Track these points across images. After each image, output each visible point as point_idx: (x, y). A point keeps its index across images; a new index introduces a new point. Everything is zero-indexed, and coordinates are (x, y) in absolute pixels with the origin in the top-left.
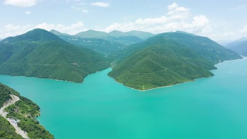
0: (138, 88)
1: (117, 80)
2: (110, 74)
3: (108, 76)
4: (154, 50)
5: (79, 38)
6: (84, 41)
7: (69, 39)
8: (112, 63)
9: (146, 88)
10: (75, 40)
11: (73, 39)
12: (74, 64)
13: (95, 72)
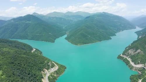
0: (77, 45)
1: (69, 41)
2: (66, 39)
3: (65, 39)
4: (86, 27)
5: (49, 17)
6: (52, 19)
7: (44, 18)
8: (67, 32)
9: (80, 45)
10: (47, 18)
11: (46, 18)
12: (50, 34)
13: (59, 37)
